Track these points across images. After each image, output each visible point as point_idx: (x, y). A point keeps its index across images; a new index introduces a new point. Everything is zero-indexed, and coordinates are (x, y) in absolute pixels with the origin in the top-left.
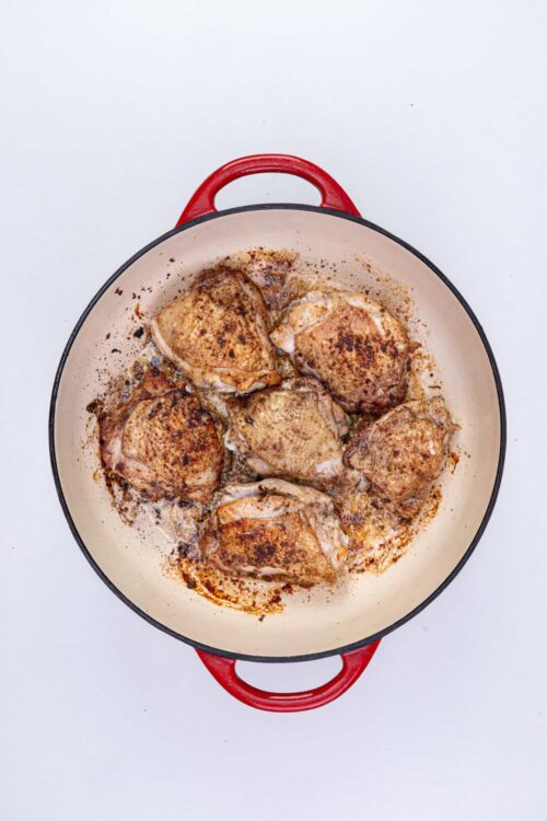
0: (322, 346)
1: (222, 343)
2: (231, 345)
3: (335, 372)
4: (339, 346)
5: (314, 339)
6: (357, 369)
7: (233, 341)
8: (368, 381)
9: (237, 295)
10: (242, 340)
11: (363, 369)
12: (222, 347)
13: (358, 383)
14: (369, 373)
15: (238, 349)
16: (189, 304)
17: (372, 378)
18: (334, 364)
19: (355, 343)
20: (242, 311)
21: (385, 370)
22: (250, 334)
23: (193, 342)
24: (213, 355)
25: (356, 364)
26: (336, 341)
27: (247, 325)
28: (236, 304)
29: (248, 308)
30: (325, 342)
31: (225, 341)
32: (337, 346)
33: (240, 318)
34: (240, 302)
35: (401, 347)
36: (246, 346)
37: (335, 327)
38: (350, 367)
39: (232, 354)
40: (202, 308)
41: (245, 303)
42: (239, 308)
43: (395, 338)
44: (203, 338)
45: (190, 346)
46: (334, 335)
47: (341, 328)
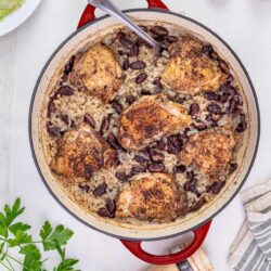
47: (142, 191)
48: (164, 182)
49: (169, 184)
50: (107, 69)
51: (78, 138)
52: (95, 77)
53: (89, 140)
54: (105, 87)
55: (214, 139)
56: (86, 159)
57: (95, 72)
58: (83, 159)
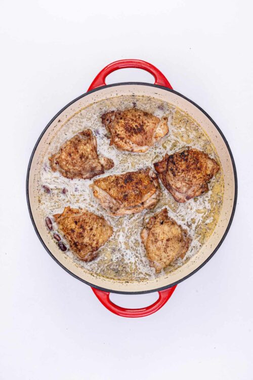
0: (148, 122)
1: (82, 227)
2: (77, 227)
3: (137, 115)
4: (142, 126)
5: (153, 123)
6: (129, 121)
7: (77, 229)
8: (121, 119)
9: (80, 251)
10: (73, 231)
11: (126, 122)
12: (81, 225)
13: (125, 115)
14: (123, 121)
15: (73, 226)
16: (100, 241)
17: (120, 121)
18: (139, 118)
19: (137, 131)
20: (76, 244)
21: (117, 127)
22: (69, 235)
23: (95, 223)
24: (85, 220)
25: (131, 122)
26: (144, 127)
27: (71, 238)
28: (79, 247)
29: (73, 246)
30: (148, 124)
31: (80, 228)
32: (143, 125)
33: (76, 241)
34: (78, 248)
35: (117, 139)
36: (70, 228)
37: (148, 133)
38: (133, 120)
39: (76, 223)
40: (94, 240)
41: (75, 248)
42: (78, 245)
43: (121, 141)
44: (91, 227)
45: (96, 221)
46: (147, 129)
47: (146, 133)
48: (122, 139)
49: (118, 135)
50: (156, 241)
51: (189, 188)
52: (170, 235)
53: (179, 185)
54: (162, 223)
55: (71, 167)
56: (184, 167)
57: (168, 240)
58: (188, 167)
